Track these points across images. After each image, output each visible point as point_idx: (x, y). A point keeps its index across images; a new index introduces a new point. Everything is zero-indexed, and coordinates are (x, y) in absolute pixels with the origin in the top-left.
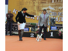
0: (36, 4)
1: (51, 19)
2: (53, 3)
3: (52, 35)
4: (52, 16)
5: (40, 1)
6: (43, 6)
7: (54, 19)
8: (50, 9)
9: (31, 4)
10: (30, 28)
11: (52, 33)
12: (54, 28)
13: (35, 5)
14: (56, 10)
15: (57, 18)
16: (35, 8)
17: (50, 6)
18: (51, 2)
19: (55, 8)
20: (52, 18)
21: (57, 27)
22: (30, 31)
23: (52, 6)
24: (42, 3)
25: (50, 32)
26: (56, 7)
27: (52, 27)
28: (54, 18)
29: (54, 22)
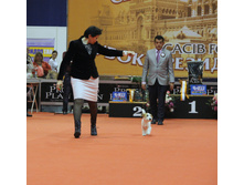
0: (147, 23)
1: (189, 64)
2: (195, 19)
3: (193, 111)
4: (192, 55)
5: (156, 14)
6: (166, 28)
7: (199, 64)
8: (186, 35)
9: (133, 24)
10: (132, 92)
11: (193, 104)
12: (199, 90)
13: (144, 24)
14: (205, 38)
15: (207, 61)
16: (145, 35)
17: (185, 28)
18: (190, 15)
19: (201, 32)
20: (193, 60)
21: (208, 87)
22: (131, 101)
23: (192, 27)
24: (163, 17)
25: (188, 100)
26: (204, 29)
27: (194, 88)
28: (199, 60)
29: (199, 73)
